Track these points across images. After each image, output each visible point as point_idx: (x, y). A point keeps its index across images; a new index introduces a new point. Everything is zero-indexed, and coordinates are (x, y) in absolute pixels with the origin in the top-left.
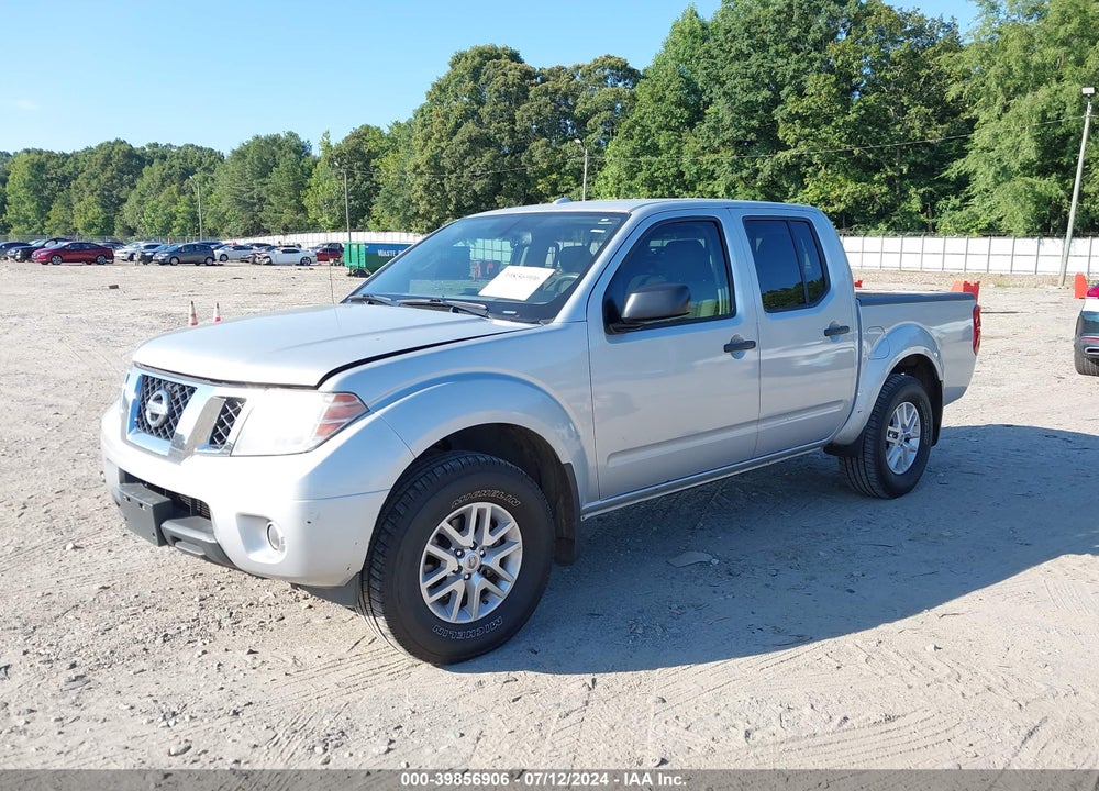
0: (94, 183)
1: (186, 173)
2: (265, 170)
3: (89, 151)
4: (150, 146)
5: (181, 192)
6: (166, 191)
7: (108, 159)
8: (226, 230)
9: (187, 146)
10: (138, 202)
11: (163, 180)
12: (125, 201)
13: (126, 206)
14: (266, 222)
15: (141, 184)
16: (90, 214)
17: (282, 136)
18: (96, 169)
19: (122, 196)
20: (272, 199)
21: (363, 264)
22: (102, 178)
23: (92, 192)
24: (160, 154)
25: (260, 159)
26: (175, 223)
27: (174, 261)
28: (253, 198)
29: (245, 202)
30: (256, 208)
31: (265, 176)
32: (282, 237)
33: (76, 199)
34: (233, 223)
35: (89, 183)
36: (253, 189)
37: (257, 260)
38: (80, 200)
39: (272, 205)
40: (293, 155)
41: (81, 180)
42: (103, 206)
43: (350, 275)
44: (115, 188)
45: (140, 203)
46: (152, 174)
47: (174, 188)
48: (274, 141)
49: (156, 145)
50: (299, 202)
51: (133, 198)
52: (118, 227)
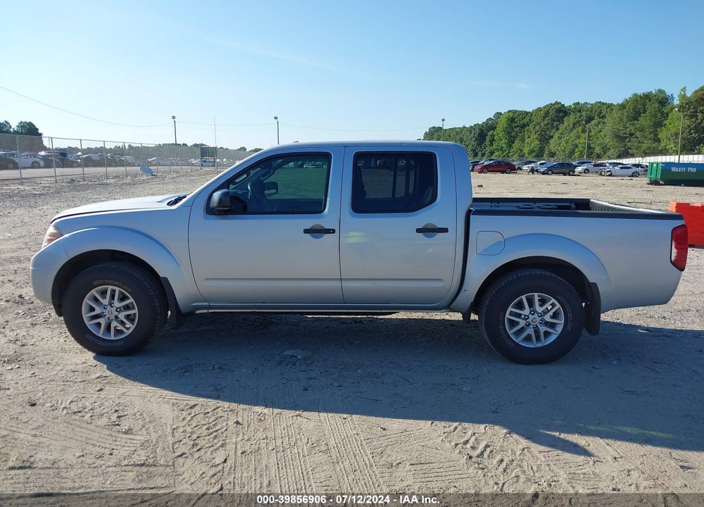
0: (537, 127)
1: (590, 119)
2: (636, 116)
3: (539, 109)
4: (574, 104)
5: (584, 131)
6: (575, 131)
7: (547, 114)
8: (607, 154)
9: (597, 103)
10: (559, 138)
11: (574, 124)
12: (552, 137)
13: (552, 141)
14: (631, 149)
15: (562, 127)
16: (532, 145)
17: (654, 92)
18: (539, 119)
19: (551, 134)
20: (638, 134)
21: (659, 176)
22: (542, 124)
23: (535, 133)
24: (578, 108)
25: (635, 108)
26: (577, 150)
27: (550, 172)
28: (626, 134)
29: (620, 136)
30: (628, 139)
31: (637, 119)
32: (641, 158)
33: (527, 137)
34: (612, 150)
35: (535, 128)
36: (627, 128)
37: (603, 173)
38: (529, 137)
39: (638, 138)
40: (657, 105)
41: (531, 127)
42: (540, 141)
43: (648, 184)
44: (548, 130)
45: (560, 138)
46: (569, 121)
47: (580, 129)
48: (647, 97)
49: (578, 103)
50: (656, 135)
51: (557, 135)
52: (546, 152)
